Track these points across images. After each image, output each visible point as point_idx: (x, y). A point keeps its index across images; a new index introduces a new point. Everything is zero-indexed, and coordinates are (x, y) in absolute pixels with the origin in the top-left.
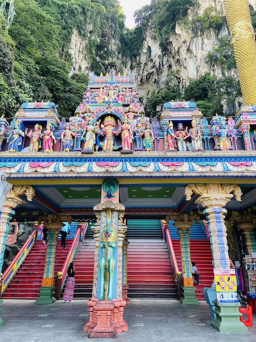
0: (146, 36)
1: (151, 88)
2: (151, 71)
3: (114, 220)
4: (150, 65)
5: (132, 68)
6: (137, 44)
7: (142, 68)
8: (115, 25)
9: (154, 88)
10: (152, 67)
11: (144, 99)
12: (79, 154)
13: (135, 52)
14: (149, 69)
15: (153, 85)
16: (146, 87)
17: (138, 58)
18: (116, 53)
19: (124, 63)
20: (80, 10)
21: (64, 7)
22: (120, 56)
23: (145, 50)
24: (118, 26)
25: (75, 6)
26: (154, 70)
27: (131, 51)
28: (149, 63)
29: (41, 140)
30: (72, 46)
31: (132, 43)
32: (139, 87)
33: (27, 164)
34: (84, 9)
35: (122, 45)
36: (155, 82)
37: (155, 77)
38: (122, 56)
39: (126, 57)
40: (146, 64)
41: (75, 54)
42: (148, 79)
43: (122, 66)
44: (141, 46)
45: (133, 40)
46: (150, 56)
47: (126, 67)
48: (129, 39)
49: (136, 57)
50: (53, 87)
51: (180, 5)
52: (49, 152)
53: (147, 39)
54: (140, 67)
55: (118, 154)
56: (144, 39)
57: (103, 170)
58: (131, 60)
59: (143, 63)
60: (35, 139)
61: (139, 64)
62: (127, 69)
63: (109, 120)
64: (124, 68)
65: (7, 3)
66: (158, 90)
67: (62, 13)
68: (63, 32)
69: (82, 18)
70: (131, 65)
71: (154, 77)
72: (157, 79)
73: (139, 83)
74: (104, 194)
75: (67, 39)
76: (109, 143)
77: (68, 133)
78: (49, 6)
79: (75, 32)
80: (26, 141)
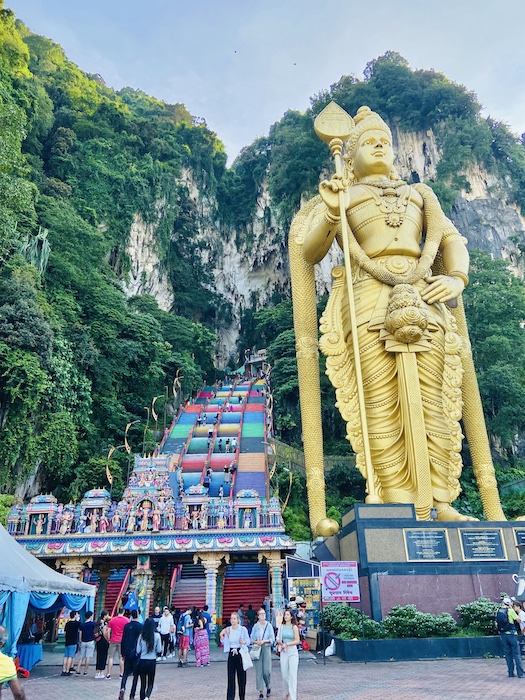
0: (262, 190)
1: (272, 275)
2: (271, 248)
3: (145, 581)
4: (270, 238)
5: (238, 243)
6: (248, 203)
7: (256, 243)
8: (208, 172)
9: (278, 275)
10: (274, 242)
11: (261, 294)
12: (123, 534)
13: (243, 217)
14: (268, 244)
15: (277, 271)
16: (264, 274)
17: (248, 226)
18: (210, 219)
19: (225, 236)
20: (144, 182)
21: (119, 184)
22: (218, 224)
23: (260, 214)
24: (212, 174)
25: (137, 178)
26: (277, 247)
27: (237, 214)
28: (268, 235)
29: (98, 522)
30: (133, 242)
31: (240, 200)
32: (252, 275)
33: (90, 544)
34: (150, 180)
35: (220, 205)
36: (279, 267)
37: (279, 259)
38: (221, 223)
39: (229, 224)
40: (262, 237)
41: (136, 254)
42: (266, 263)
43: (221, 239)
44: (253, 206)
45: (240, 195)
46: (269, 224)
47: (228, 241)
48: (233, 193)
49: (245, 225)
50: (101, 336)
51: (306, 170)
52: (104, 533)
53: (264, 194)
54: (253, 242)
55: (149, 533)
56: (259, 195)
57: (138, 548)
58: (238, 231)
59: (258, 236)
60: (94, 521)
61: (251, 237)
62: (229, 245)
63: (146, 504)
64: (224, 244)
65: (39, 240)
66: (285, 279)
67: (115, 193)
68: (118, 223)
69: (147, 195)
70: (238, 237)
71: (277, 259)
72: (282, 262)
73: (251, 269)
74: (139, 562)
75: (122, 234)
76: (144, 524)
77: (117, 517)
78: (95, 181)
79: (136, 217)
80: (88, 522)
